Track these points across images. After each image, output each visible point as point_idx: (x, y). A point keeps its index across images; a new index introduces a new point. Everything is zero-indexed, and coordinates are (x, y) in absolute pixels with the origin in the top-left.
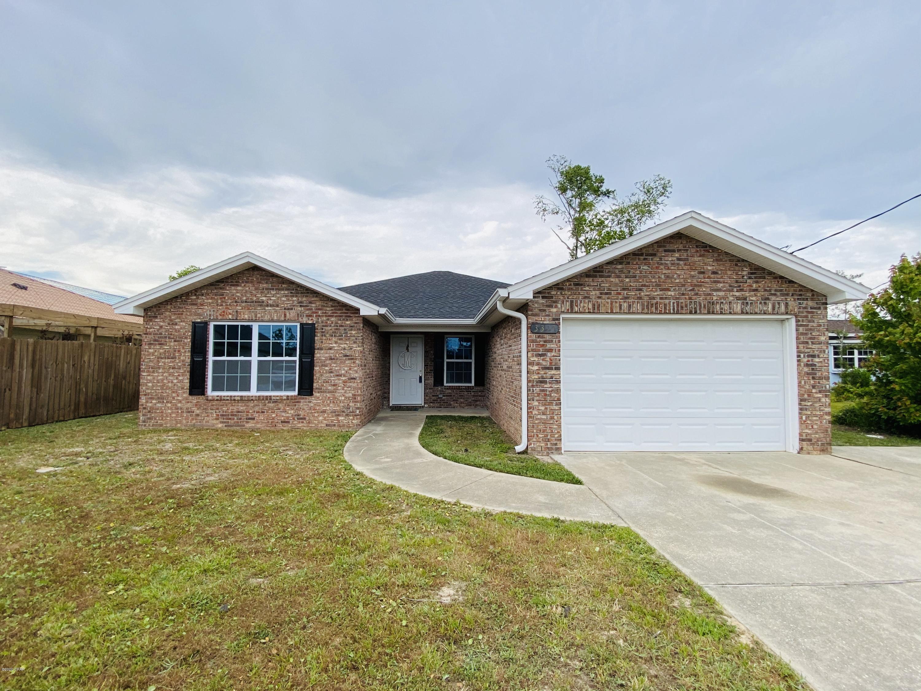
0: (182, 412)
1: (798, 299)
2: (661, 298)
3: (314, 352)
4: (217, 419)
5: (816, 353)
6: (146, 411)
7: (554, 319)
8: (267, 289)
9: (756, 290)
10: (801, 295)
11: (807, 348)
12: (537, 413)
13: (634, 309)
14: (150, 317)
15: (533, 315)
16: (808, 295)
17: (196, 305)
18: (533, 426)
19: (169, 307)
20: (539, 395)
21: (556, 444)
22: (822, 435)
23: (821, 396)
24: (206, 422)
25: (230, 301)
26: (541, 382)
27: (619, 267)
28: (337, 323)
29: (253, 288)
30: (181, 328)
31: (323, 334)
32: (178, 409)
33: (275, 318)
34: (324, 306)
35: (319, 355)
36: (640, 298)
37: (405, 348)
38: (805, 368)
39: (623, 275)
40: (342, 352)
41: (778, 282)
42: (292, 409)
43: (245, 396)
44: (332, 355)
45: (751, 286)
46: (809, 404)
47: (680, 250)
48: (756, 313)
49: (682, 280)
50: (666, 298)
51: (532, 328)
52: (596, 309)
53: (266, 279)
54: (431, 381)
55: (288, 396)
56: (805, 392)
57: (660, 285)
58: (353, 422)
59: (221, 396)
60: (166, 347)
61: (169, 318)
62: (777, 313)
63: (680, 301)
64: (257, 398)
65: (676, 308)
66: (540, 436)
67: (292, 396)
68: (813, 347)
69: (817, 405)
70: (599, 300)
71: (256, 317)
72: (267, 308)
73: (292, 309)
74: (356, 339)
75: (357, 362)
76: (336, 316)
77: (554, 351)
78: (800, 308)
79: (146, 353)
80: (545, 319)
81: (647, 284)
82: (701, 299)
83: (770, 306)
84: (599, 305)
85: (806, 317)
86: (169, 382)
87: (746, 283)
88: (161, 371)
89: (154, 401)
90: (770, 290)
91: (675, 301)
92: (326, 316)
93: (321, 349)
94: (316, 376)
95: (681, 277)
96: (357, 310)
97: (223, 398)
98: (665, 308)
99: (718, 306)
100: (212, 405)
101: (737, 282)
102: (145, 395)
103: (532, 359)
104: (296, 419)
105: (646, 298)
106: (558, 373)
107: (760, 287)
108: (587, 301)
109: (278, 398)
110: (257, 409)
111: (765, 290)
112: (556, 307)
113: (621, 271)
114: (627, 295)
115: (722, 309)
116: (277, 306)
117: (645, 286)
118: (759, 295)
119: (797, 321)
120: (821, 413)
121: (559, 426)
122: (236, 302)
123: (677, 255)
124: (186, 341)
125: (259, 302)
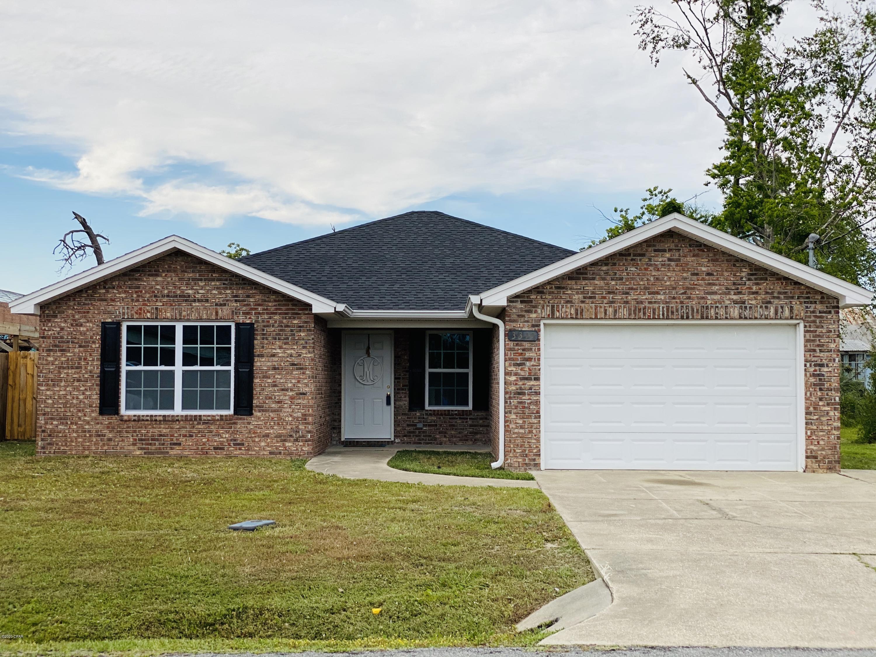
0: (91, 436)
1: (805, 302)
2: (650, 303)
3: (254, 359)
4: (134, 444)
5: (825, 362)
6: (46, 434)
7: (533, 326)
8: (193, 280)
9: (756, 293)
10: (808, 298)
11: (814, 357)
12: (514, 426)
13: (619, 315)
14: (48, 316)
15: (510, 321)
16: (816, 297)
17: (105, 300)
18: (510, 441)
19: (72, 303)
20: (516, 407)
21: (534, 460)
22: (829, 452)
23: (829, 409)
24: (121, 448)
25: (148, 295)
26: (519, 394)
27: (604, 268)
28: (281, 322)
29: (177, 279)
30: (87, 330)
31: (264, 336)
32: (85, 432)
33: (205, 317)
34: (265, 301)
35: (258, 363)
36: (627, 302)
37: (365, 351)
38: (811, 378)
39: (608, 278)
40: (288, 359)
41: (782, 283)
42: (227, 432)
43: (169, 416)
44: (276, 364)
45: (750, 288)
46: (815, 417)
47: (671, 250)
48: (756, 318)
49: (673, 283)
50: (655, 302)
51: (510, 335)
52: (579, 315)
53: (193, 267)
54: (405, 403)
55: (221, 416)
56: (811, 405)
57: (649, 288)
58: (304, 449)
59: (139, 416)
60: (69, 354)
61: (71, 318)
62: (781, 318)
63: (670, 306)
64: (184, 418)
65: (665, 313)
66: (517, 451)
67: (226, 416)
68: (821, 355)
69: (824, 419)
70: (583, 305)
71: (180, 315)
72: (194, 304)
73: (225, 305)
74: (306, 343)
75: (307, 372)
76: (280, 314)
77: (533, 360)
78: (807, 312)
79: (45, 362)
80: (524, 325)
81: (634, 287)
82: (694, 303)
83: (772, 310)
84: (582, 310)
85: (814, 322)
86: (73, 398)
87: (745, 285)
88: (63, 384)
89: (55, 423)
90: (772, 293)
91: (665, 306)
92: (267, 314)
93: (262, 356)
94: (257, 390)
95: (672, 279)
96: (309, 306)
97: (141, 418)
98: (654, 313)
99: (713, 311)
100: (128, 427)
101: (734, 284)
102: (44, 414)
103: (510, 369)
104: (232, 445)
105: (633, 303)
106: (538, 383)
107: (760, 289)
108: (569, 305)
109: (209, 418)
110: (183, 431)
111: (767, 293)
112: (536, 312)
113: (607, 273)
114: (613, 298)
115: (717, 313)
116: (207, 301)
117: (632, 289)
118: (759, 298)
119: (805, 326)
120: (829, 428)
121: (538, 440)
122: (155, 296)
123: (668, 255)
124: (94, 346)
125: (185, 296)
